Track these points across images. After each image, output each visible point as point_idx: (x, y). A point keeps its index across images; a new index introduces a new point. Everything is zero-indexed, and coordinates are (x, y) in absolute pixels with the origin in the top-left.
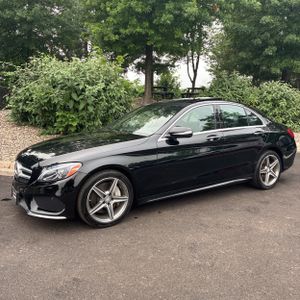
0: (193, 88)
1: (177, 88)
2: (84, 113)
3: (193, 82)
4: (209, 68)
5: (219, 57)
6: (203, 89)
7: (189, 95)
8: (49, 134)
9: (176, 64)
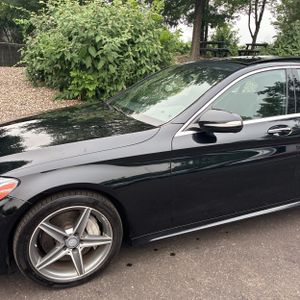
0: (254, 45)
1: (235, 45)
2: (104, 74)
3: (254, 37)
4: (275, 20)
5: (289, 6)
6: (265, 45)
7: (247, 52)
8: (65, 98)
9: (235, 15)
